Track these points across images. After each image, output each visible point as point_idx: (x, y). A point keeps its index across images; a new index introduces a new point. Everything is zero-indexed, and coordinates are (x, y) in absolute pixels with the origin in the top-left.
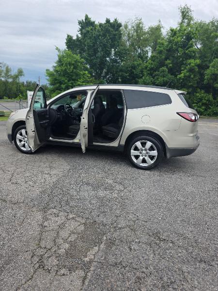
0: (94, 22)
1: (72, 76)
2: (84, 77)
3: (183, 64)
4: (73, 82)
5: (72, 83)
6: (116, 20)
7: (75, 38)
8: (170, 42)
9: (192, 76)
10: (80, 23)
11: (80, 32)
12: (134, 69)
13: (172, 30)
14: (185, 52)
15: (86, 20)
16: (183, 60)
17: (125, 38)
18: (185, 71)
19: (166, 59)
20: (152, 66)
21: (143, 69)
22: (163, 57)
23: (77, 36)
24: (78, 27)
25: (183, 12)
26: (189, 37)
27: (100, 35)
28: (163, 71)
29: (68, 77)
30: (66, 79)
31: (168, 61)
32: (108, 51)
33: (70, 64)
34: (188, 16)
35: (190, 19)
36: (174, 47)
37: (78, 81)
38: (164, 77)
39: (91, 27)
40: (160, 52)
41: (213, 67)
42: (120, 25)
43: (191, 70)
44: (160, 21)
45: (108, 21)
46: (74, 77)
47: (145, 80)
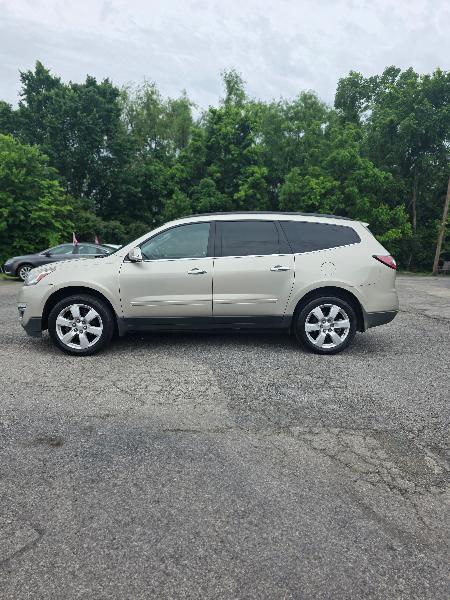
0: (58, 81)
1: (23, 189)
2: (50, 192)
3: (240, 173)
4: (27, 203)
5: (24, 206)
6: (107, 81)
7: (15, 108)
8: (212, 132)
9: (258, 196)
10: (25, 78)
11: (25, 96)
12: (150, 179)
13: (213, 112)
14: (241, 153)
15: (38, 73)
16: (239, 167)
17: (123, 117)
18: (246, 186)
19: (208, 163)
20: (184, 175)
21: (166, 179)
22: (204, 159)
23: (20, 104)
24: (21, 86)
25: (228, 82)
26: (245, 127)
27: (77, 109)
28: (208, 186)
29: (13, 192)
30: (9, 197)
31: (213, 168)
32: (96, 141)
33: (18, 165)
34: (237, 89)
35: (241, 96)
36: (222, 142)
37: (38, 200)
38: (210, 196)
39: (57, 90)
40: (197, 150)
41: (291, 180)
42: (115, 93)
43: (255, 185)
44: (185, 93)
45: (91, 82)
46: (28, 193)
47: (178, 202)
